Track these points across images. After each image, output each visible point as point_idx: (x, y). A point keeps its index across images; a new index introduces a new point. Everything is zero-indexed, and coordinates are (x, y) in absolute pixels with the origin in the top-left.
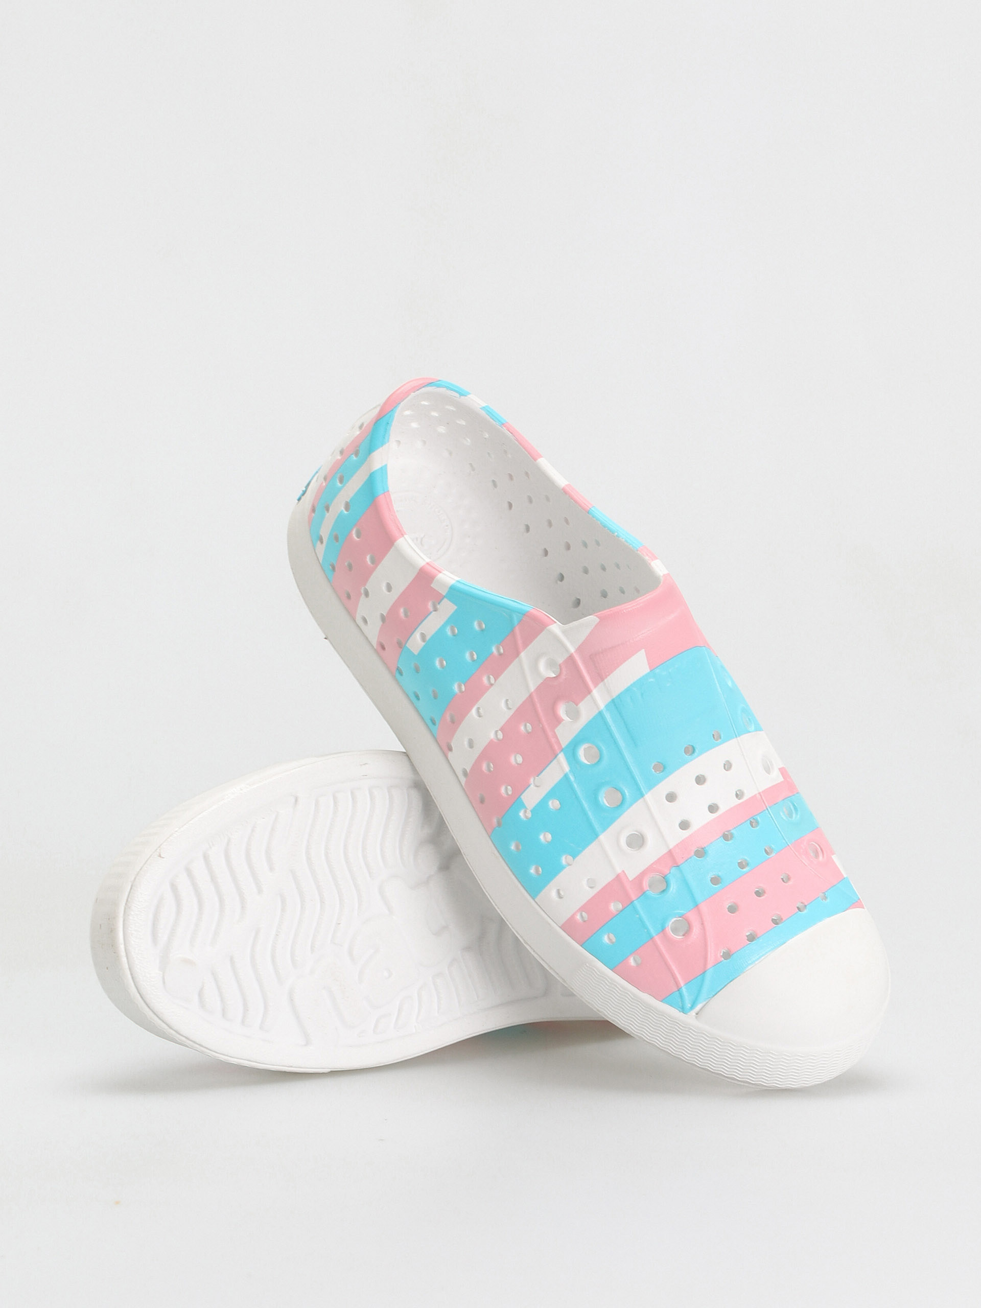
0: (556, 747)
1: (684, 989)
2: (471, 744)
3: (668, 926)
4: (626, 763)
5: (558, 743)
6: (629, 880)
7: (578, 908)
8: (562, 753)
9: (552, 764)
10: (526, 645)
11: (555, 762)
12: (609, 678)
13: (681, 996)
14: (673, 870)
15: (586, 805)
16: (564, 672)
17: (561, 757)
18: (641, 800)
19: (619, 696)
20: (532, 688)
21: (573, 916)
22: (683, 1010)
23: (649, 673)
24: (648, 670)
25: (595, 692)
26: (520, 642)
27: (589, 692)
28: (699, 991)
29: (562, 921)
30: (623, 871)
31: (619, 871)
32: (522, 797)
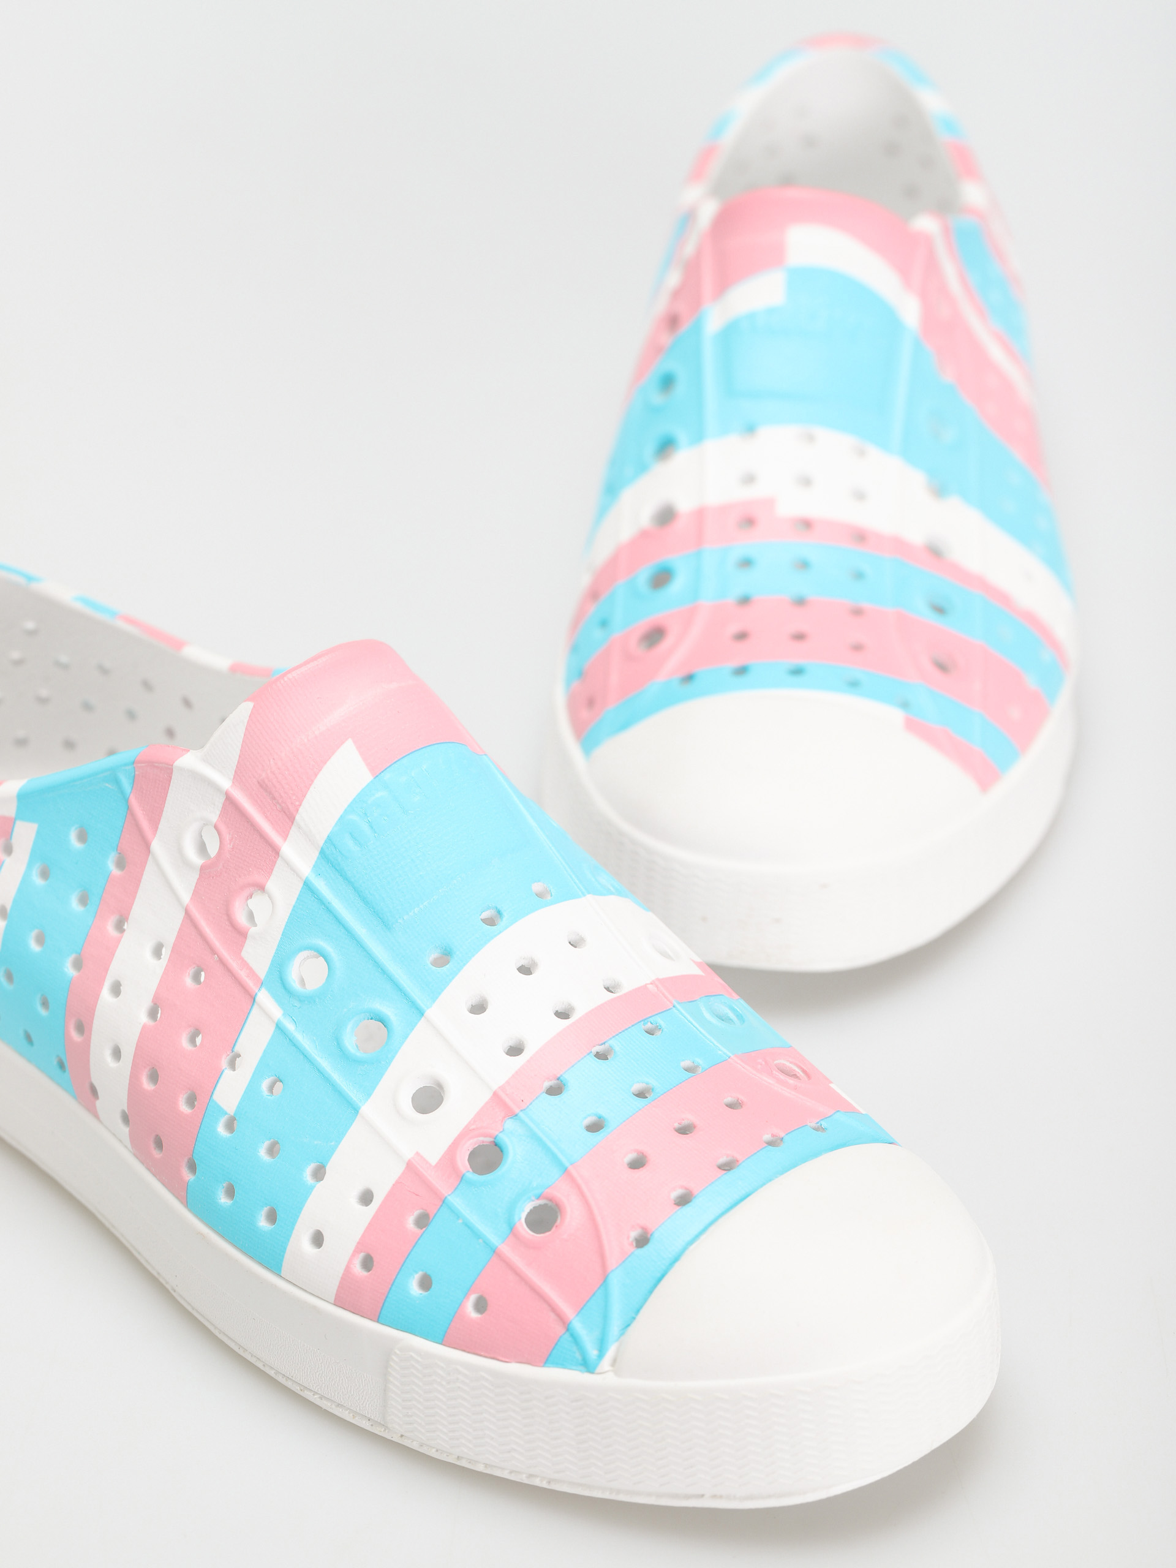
0: (250, 984)
1: (577, 1325)
2: (117, 1053)
3: (520, 1219)
4: (377, 964)
5: (252, 973)
6: (430, 1165)
7: (351, 1252)
8: (263, 990)
9: (251, 1014)
10: (155, 824)
11: (255, 1010)
12: (301, 810)
13: (576, 1340)
14: (509, 1124)
15: (325, 1064)
16: (227, 837)
17: (263, 997)
18: (422, 1023)
19: (329, 840)
20: (186, 897)
21: (348, 1269)
22: (587, 1366)
23: (371, 781)
24: (368, 777)
25: (287, 849)
26: (145, 824)
27: (276, 851)
28: (605, 1317)
29: (332, 1287)
30: (417, 1154)
31: (409, 1155)
32: (215, 1097)
